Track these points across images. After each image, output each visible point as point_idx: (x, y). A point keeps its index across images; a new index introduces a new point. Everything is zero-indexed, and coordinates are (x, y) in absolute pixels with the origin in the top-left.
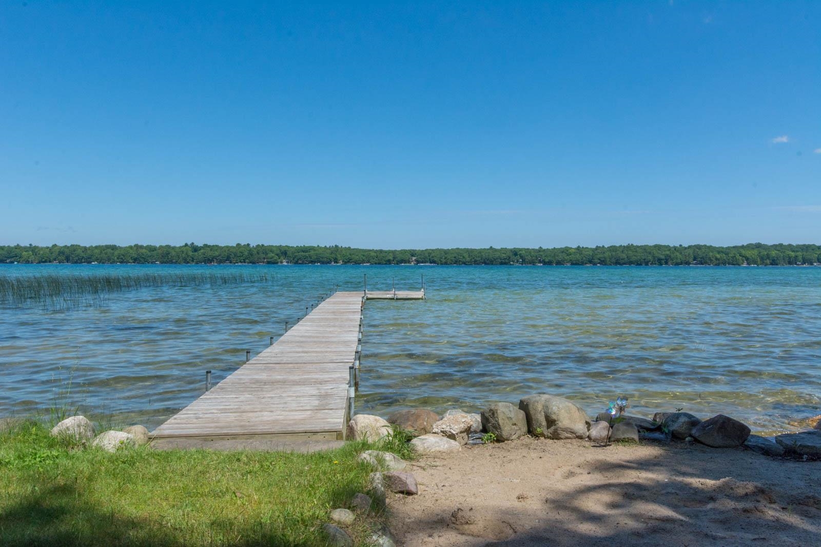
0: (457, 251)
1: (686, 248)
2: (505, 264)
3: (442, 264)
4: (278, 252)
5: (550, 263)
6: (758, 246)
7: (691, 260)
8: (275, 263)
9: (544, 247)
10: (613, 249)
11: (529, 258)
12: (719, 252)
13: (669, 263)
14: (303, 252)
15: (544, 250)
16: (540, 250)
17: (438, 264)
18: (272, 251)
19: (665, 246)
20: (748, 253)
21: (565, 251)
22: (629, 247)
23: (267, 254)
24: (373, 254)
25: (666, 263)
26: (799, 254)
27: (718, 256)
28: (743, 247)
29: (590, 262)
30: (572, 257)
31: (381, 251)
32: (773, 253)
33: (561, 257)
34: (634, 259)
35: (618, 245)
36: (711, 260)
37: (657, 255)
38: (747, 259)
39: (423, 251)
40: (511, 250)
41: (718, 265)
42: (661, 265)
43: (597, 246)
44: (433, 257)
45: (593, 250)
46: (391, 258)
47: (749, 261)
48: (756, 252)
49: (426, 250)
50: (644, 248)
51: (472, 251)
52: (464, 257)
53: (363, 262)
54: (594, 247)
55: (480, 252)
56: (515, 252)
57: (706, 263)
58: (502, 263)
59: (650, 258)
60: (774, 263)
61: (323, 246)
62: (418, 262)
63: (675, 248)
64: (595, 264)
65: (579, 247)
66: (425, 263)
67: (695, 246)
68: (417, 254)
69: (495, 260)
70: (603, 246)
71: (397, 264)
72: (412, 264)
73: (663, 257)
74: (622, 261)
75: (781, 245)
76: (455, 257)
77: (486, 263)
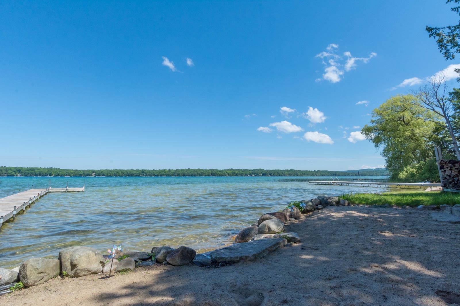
0: (116, 170)
1: (208, 170)
2: (138, 176)
3: (108, 176)
4: (15, 170)
5: (157, 176)
6: (232, 169)
7: (210, 174)
8: (13, 176)
9: (155, 169)
10: (183, 170)
11: (149, 173)
12: (220, 172)
13: (203, 175)
14: (31, 170)
15: (155, 170)
16: (154, 170)
17: (106, 176)
18: (11, 170)
19: (201, 169)
20: (229, 172)
21: (164, 171)
22: (189, 170)
23: (7, 171)
24: (72, 172)
25: (202, 175)
26: (244, 172)
27: (219, 173)
28: (227, 170)
29: (174, 175)
30: (167, 173)
31: (77, 170)
32: (236, 172)
33: (162, 173)
34: (190, 174)
35: (184, 169)
36: (217, 174)
37: (198, 172)
38: (228, 174)
39: (99, 170)
40: (141, 170)
41: (219, 176)
42: (200, 176)
43: (177, 169)
44: (103, 173)
45: (175, 171)
46: (82, 174)
47: (229, 175)
48: (231, 171)
49: (100, 170)
50: (194, 170)
51: (123, 170)
52: (119, 173)
53: (66, 175)
54: (175, 169)
55: (127, 171)
56: (143, 171)
57: (215, 175)
58: (136, 176)
59: (196, 173)
60: (237, 175)
61: (44, 168)
62: (96, 175)
63: (205, 170)
64: (175, 176)
65: (169, 169)
66: (100, 176)
67: (212, 169)
68: (96, 172)
69: (133, 174)
70: (179, 169)
71: (85, 176)
72: (93, 176)
73: (201, 173)
74: (186, 175)
75: (239, 169)
76: (115, 173)
77: (129, 176)
